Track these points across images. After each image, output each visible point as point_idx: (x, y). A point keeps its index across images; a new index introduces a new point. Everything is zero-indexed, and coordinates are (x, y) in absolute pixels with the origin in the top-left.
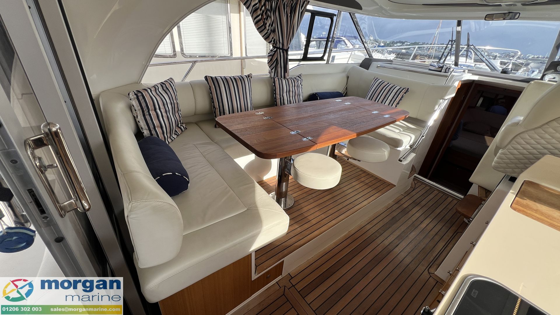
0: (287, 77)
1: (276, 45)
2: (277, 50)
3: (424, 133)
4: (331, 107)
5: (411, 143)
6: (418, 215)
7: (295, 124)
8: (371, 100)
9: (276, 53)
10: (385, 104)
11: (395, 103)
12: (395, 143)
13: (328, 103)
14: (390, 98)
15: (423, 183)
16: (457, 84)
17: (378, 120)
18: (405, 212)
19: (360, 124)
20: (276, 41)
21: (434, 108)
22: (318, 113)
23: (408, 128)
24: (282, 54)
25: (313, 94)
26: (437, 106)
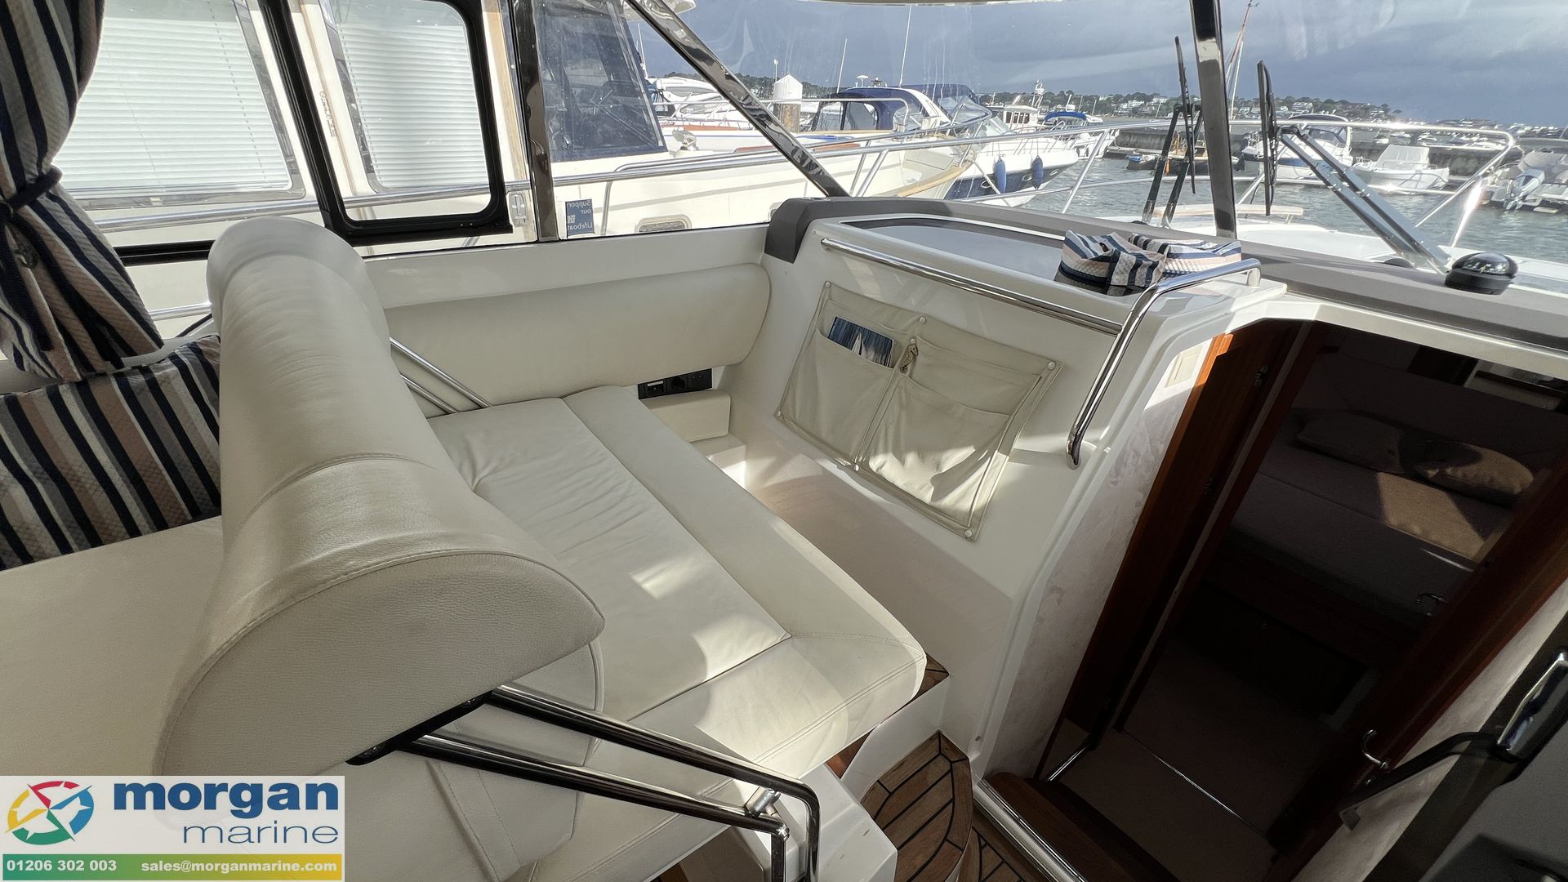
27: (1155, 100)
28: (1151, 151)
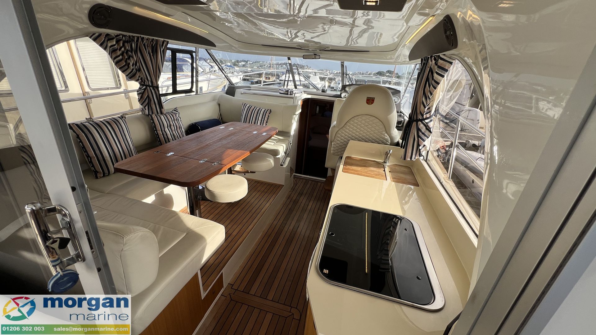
0: (164, 112)
1: (144, 83)
2: (146, 88)
3: (291, 142)
4: (219, 134)
5: (284, 151)
6: (304, 201)
7: (198, 154)
8: (246, 123)
9: (146, 91)
10: (257, 124)
11: (265, 122)
12: (274, 153)
13: (215, 131)
14: (260, 118)
15: (300, 178)
16: (300, 103)
17: (260, 138)
18: (296, 202)
19: (249, 144)
20: (144, 80)
21: (292, 122)
22: (212, 141)
23: (280, 140)
24: (153, 91)
25: (192, 124)
26: (293, 120)
27: (249, 62)
28: (255, 78)
